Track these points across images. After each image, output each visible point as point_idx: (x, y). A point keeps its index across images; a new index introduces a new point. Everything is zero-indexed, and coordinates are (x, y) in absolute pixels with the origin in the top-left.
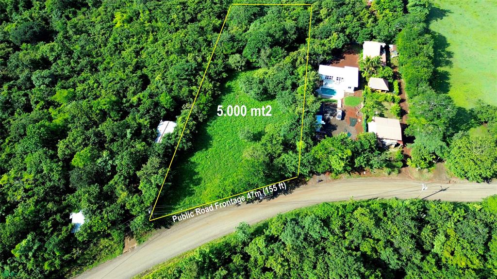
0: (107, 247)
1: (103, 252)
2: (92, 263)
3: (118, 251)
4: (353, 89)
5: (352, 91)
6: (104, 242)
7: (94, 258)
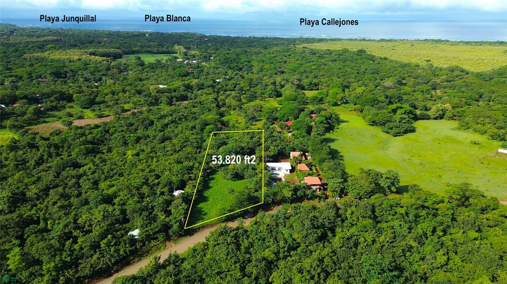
0: (156, 246)
1: (153, 248)
2: (147, 255)
3: (162, 248)
4: (289, 171)
5: (288, 172)
6: (153, 243)
7: (148, 252)
